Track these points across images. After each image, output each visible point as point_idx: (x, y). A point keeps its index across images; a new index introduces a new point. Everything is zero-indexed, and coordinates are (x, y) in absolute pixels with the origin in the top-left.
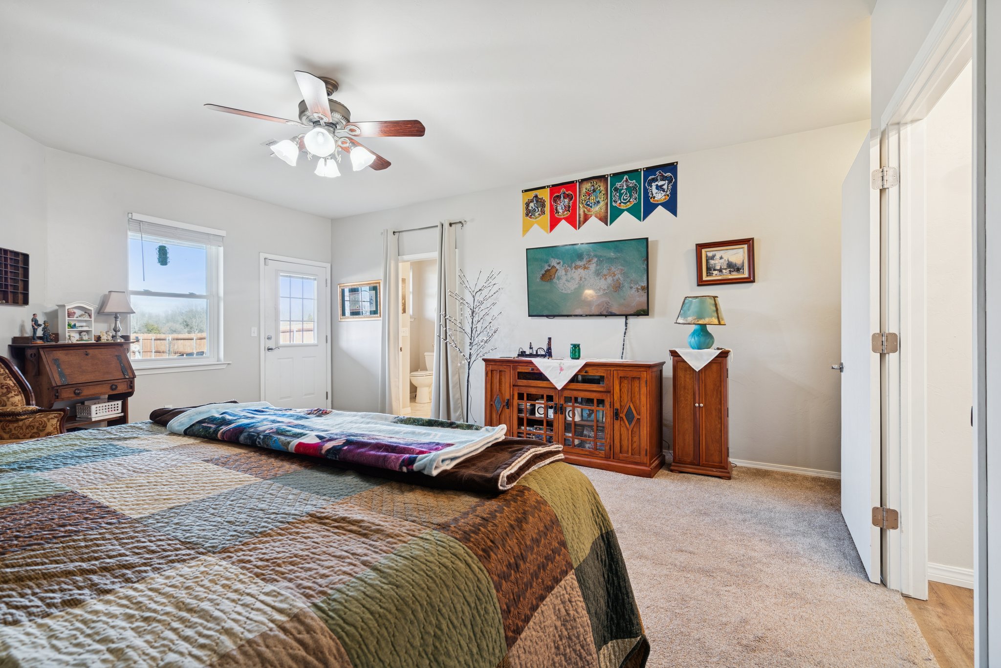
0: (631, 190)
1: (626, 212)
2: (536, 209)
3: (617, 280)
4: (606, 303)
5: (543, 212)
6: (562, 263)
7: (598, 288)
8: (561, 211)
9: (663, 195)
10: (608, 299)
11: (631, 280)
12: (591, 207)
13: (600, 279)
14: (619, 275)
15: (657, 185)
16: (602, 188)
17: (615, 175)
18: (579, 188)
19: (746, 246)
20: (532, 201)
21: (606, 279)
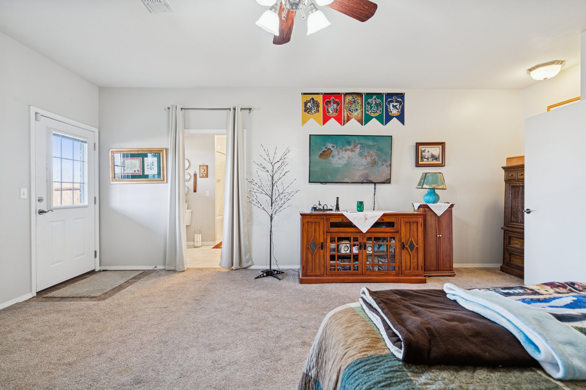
0: (378, 105)
1: (374, 118)
2: (313, 107)
3: (374, 160)
4: (366, 174)
5: (318, 111)
6: (335, 147)
7: (361, 164)
8: (331, 112)
9: (397, 111)
10: (367, 172)
11: (383, 160)
12: (352, 112)
13: (362, 158)
14: (375, 157)
15: (393, 105)
16: (359, 101)
17: (368, 94)
18: (344, 99)
19: (441, 146)
20: (309, 102)
21: (366, 158)
